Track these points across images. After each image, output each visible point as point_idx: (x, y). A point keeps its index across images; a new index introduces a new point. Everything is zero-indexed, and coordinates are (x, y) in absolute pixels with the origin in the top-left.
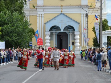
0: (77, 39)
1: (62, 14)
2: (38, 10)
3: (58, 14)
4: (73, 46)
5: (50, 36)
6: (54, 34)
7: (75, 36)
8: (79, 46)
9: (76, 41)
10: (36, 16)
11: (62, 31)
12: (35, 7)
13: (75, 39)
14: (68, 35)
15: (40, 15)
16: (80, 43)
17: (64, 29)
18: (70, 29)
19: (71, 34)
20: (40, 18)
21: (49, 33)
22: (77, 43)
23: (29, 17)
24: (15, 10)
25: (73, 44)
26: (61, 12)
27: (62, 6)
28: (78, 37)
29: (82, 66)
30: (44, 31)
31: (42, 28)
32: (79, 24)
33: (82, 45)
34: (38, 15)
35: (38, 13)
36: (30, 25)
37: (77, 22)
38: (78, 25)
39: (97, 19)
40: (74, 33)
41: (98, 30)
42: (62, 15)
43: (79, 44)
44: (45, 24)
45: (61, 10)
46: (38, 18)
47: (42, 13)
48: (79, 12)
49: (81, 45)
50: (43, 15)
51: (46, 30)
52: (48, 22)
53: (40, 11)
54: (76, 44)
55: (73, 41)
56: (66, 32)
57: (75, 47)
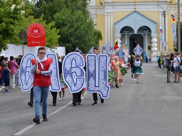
0: (154, 42)
1: (135, 11)
2: (106, 7)
3: (130, 12)
4: (150, 51)
5: (121, 39)
6: (126, 36)
7: (151, 38)
8: (157, 51)
9: (153, 45)
10: (104, 15)
11: (136, 32)
12: (102, 4)
13: (152, 43)
14: (143, 37)
15: (109, 14)
16: (158, 47)
17: (139, 30)
18: (146, 30)
19: (146, 36)
20: (109, 17)
21: (119, 35)
22: (155, 47)
23: (95, 16)
24: (76, 9)
25: (150, 48)
26: (134, 10)
27: (135, 2)
28: (156, 40)
29: (156, 75)
30: (114, 33)
31: (112, 29)
32: (156, 23)
33: (161, 50)
34: (106, 14)
35: (107, 11)
36: (95, 25)
37: (153, 22)
38: (156, 25)
39: (174, 20)
40: (150, 35)
41: (176, 32)
42: (135, 14)
43: (156, 49)
44: (115, 24)
45: (134, 7)
46: (106, 17)
47: (112, 11)
48: (157, 10)
49: (159, 49)
50: (112, 14)
51: (116, 32)
52: (118, 22)
53: (109, 9)
54: (153, 49)
55: (149, 45)
56: (140, 35)
57: (152, 52)
